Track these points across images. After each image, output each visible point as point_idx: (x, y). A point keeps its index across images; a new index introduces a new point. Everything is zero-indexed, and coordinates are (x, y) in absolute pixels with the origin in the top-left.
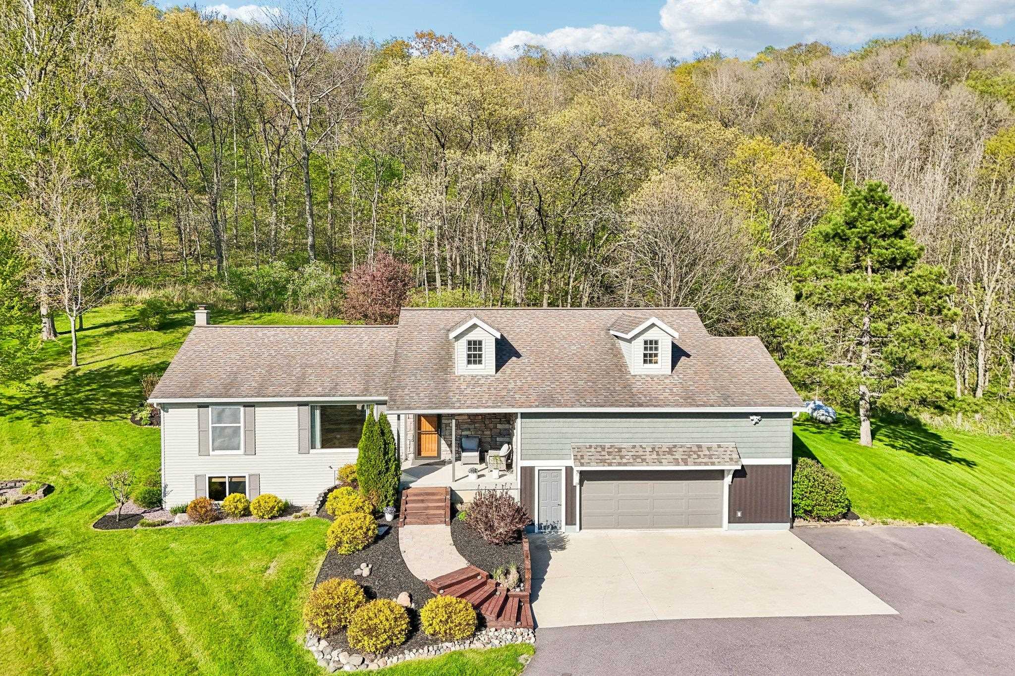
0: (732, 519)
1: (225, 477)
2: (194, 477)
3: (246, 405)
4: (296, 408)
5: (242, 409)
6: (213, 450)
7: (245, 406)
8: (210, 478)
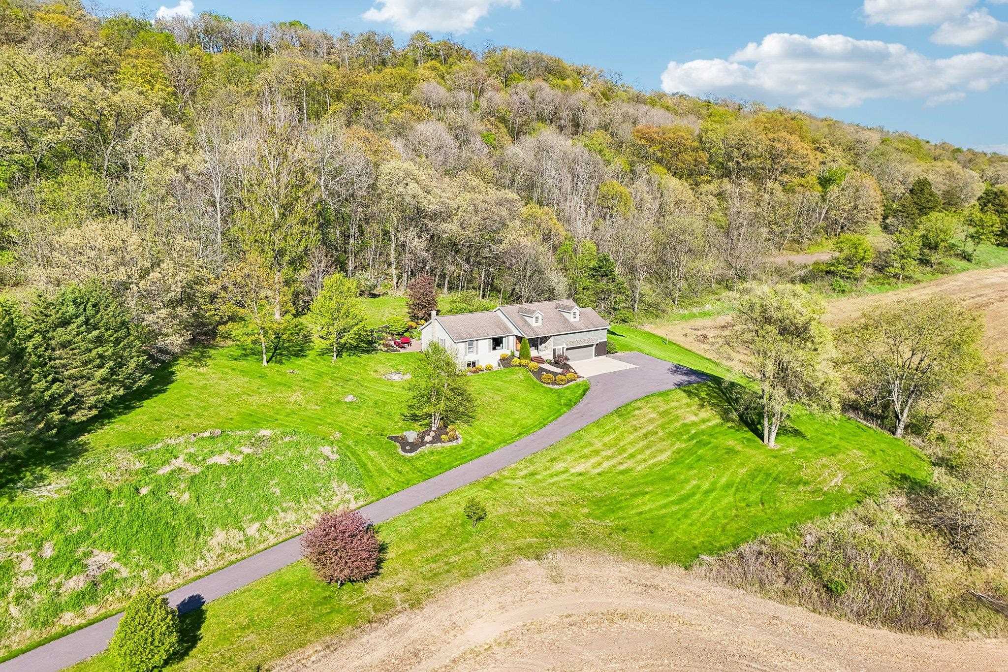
0: (595, 356)
1: (470, 361)
2: (463, 362)
4: (487, 340)
6: (466, 354)
7: (476, 340)
8: (467, 362)
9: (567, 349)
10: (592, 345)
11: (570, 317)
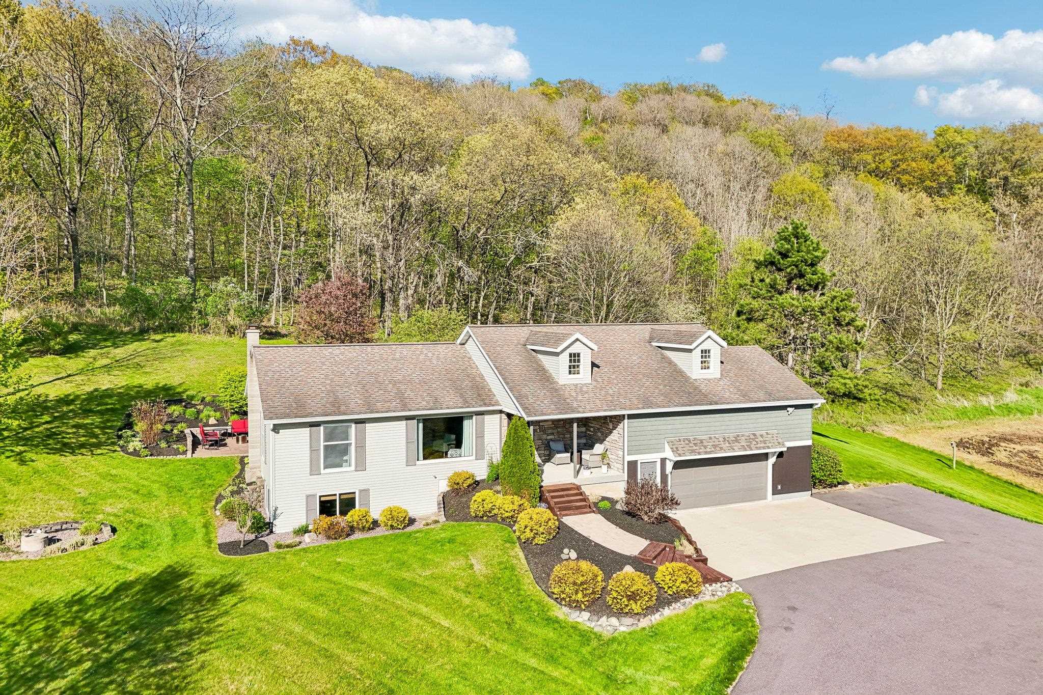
0: (775, 492)
1: (335, 495)
2: (305, 498)
3: (358, 422)
4: (404, 422)
5: (353, 425)
6: (325, 468)
7: (356, 423)
8: (320, 497)
9: (678, 465)
10: (765, 457)
11: (690, 364)
